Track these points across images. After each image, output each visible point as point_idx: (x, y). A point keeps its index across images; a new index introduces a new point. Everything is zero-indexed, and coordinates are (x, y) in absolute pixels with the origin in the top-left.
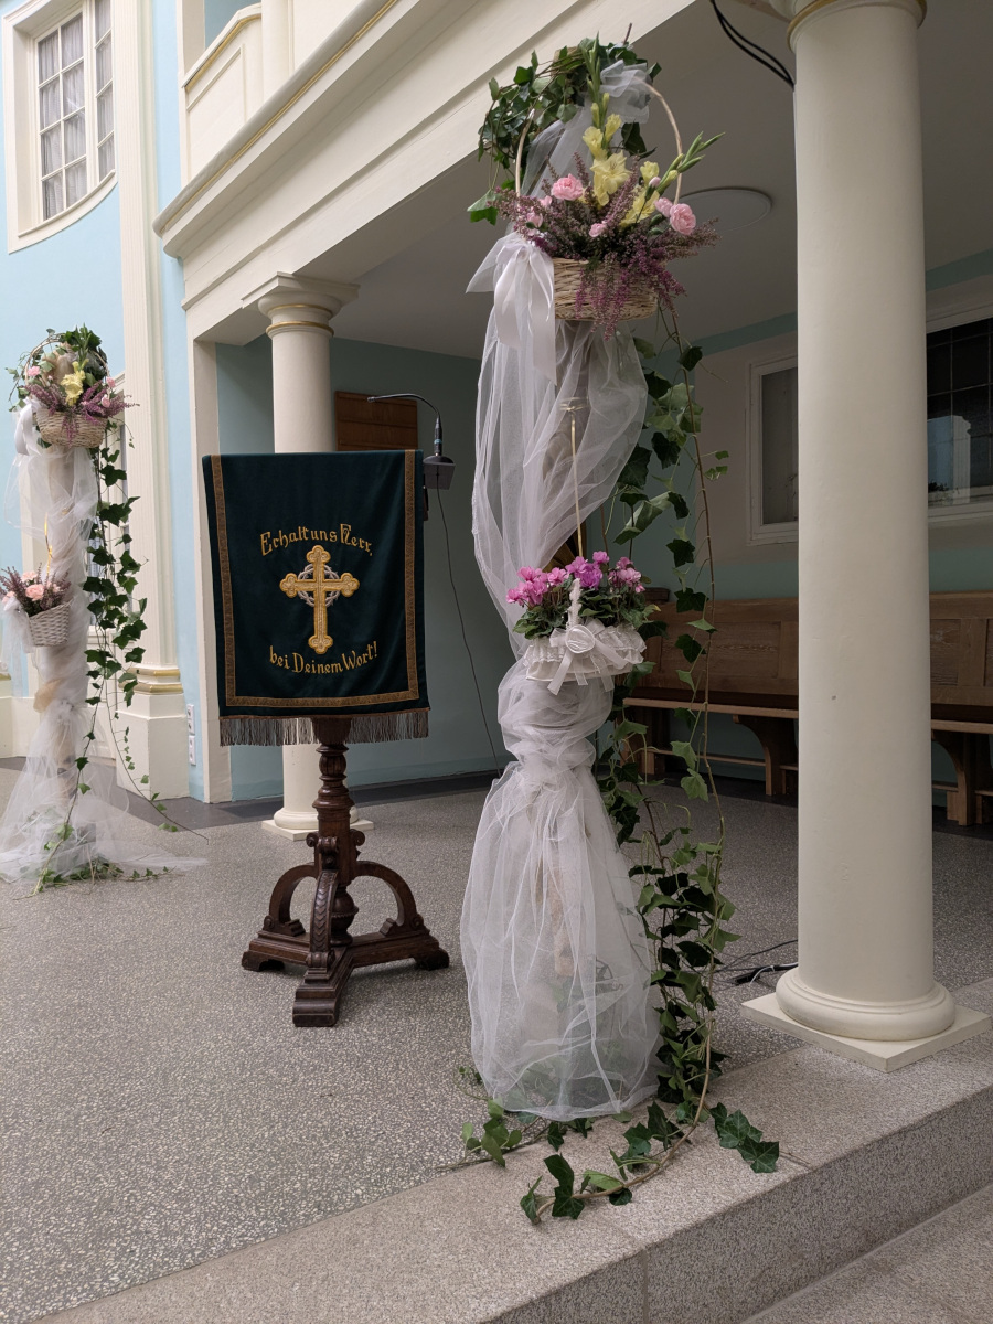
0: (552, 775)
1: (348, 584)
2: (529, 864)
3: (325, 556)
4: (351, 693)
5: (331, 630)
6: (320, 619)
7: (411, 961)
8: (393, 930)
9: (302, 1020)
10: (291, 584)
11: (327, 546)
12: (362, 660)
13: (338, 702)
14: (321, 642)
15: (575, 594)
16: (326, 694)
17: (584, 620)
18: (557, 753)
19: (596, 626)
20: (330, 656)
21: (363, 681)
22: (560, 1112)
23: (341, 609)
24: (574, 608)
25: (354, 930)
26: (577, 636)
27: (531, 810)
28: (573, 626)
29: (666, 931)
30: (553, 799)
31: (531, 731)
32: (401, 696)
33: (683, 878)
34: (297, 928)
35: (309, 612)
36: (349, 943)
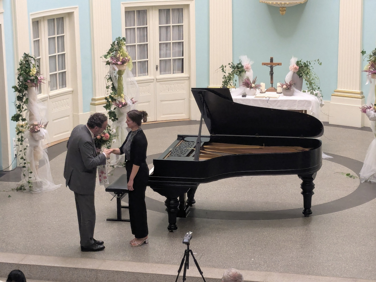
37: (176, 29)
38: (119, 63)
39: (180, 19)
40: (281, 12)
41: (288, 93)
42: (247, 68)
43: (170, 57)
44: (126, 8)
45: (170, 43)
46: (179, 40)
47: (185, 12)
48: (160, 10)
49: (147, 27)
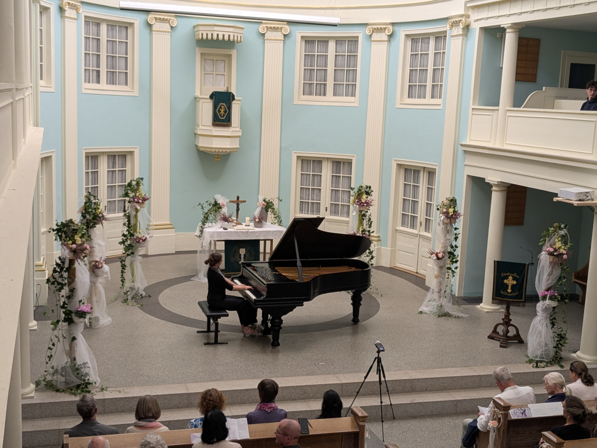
0: (543, 318)
1: (515, 282)
2: (538, 329)
3: (512, 278)
4: (513, 299)
5: (511, 289)
6: (510, 287)
7: (517, 341)
8: (515, 336)
9: (501, 346)
10: (505, 281)
11: (512, 276)
12: (516, 294)
13: (511, 300)
14: (509, 290)
15: (548, 296)
16: (510, 298)
17: (549, 300)
18: (544, 315)
19: (550, 301)
20: (511, 293)
21: (515, 297)
22: (538, 359)
23: (513, 286)
24: (548, 298)
25: (508, 335)
26: (548, 302)
27: (539, 322)
28: (547, 301)
29: (557, 341)
30: (543, 321)
31: (541, 312)
32: (521, 300)
33: (561, 334)
34: (498, 333)
35: (508, 286)
36: (507, 336)
37: (120, 173)
38: (140, 201)
39: (124, 164)
40: (216, 159)
41: (260, 226)
42: (224, 205)
43: (115, 198)
44: (86, 153)
45: (115, 186)
46: (122, 182)
47: (128, 158)
48: (108, 156)
49: (97, 171)
